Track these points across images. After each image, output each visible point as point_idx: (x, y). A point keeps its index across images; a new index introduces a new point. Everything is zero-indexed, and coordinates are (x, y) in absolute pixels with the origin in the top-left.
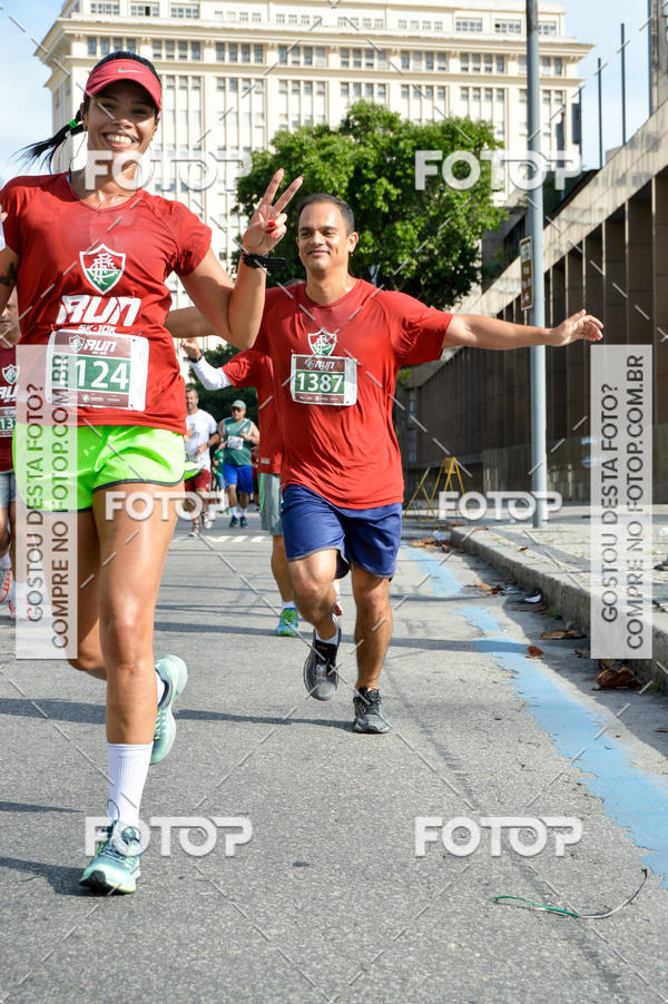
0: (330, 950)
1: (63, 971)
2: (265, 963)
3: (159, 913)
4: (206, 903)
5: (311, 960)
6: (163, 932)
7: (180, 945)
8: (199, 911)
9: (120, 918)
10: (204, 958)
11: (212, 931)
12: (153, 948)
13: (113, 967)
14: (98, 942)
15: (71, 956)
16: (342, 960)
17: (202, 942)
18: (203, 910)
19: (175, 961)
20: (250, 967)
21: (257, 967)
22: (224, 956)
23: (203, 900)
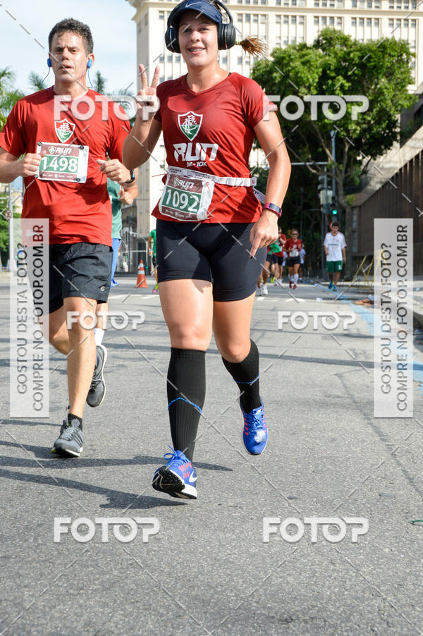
0: (311, 551)
1: (150, 559)
2: (272, 558)
3: (207, 526)
4: (235, 521)
5: (301, 556)
6: (210, 537)
7: (221, 545)
8: (231, 525)
9: (183, 528)
10: (235, 554)
11: (239, 537)
12: (204, 547)
13: (180, 558)
14: (171, 543)
15: (155, 551)
16: (319, 557)
17: (234, 544)
18: (233, 525)
19: (218, 555)
20: (264, 560)
21: (268, 560)
22: (247, 552)
23: (233, 519)
